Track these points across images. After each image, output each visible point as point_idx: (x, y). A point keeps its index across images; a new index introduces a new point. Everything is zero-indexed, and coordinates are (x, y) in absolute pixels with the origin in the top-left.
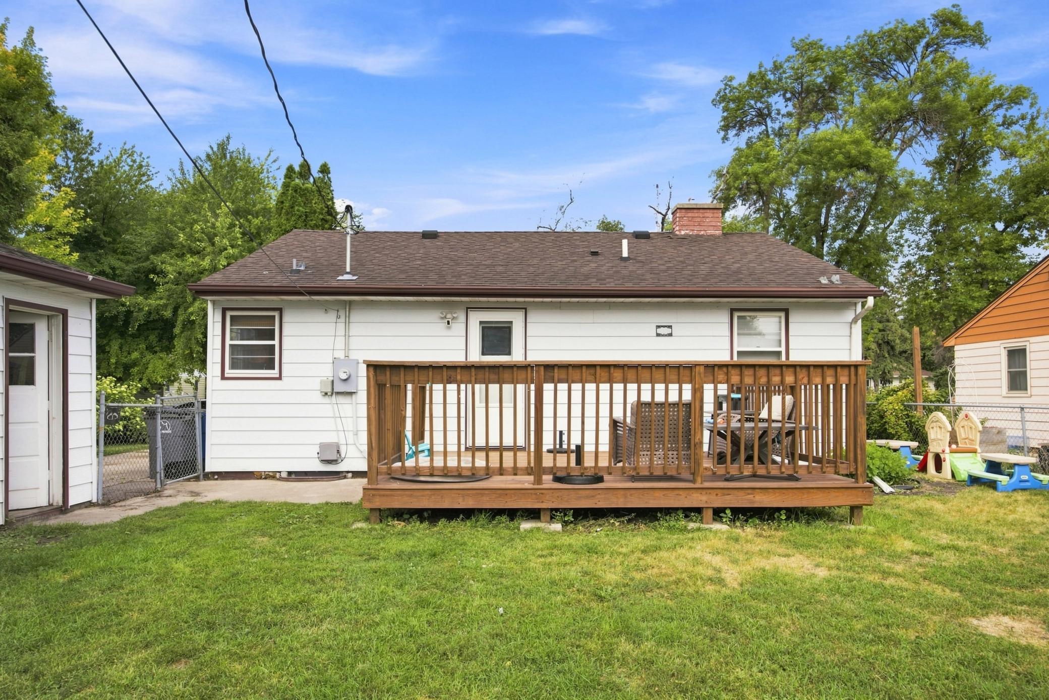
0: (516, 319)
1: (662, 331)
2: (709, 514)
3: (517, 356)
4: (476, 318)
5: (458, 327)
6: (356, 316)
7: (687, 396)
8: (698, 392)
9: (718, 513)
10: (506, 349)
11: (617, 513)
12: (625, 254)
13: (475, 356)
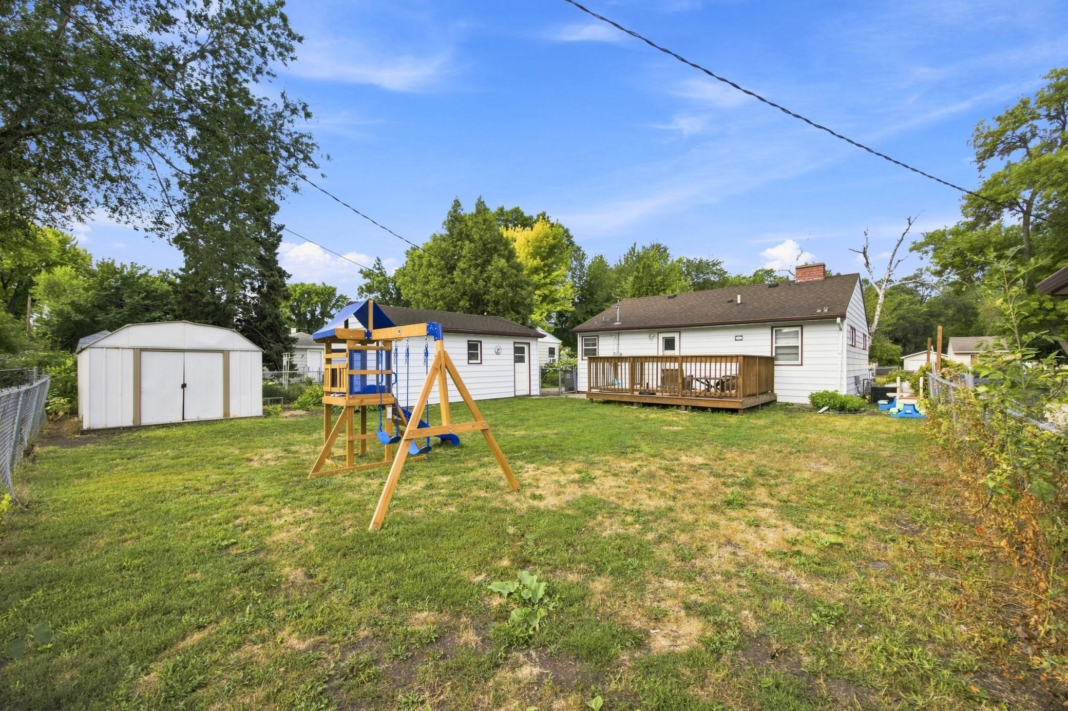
0: (676, 336)
1: (738, 338)
2: (683, 407)
3: (676, 353)
4: (661, 336)
5: (655, 340)
6: (621, 337)
7: (677, 367)
8: (681, 366)
9: (686, 407)
10: (673, 348)
11: (657, 405)
12: (739, 301)
13: (661, 352)
